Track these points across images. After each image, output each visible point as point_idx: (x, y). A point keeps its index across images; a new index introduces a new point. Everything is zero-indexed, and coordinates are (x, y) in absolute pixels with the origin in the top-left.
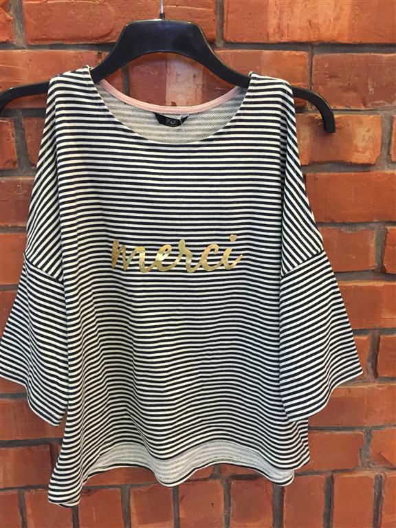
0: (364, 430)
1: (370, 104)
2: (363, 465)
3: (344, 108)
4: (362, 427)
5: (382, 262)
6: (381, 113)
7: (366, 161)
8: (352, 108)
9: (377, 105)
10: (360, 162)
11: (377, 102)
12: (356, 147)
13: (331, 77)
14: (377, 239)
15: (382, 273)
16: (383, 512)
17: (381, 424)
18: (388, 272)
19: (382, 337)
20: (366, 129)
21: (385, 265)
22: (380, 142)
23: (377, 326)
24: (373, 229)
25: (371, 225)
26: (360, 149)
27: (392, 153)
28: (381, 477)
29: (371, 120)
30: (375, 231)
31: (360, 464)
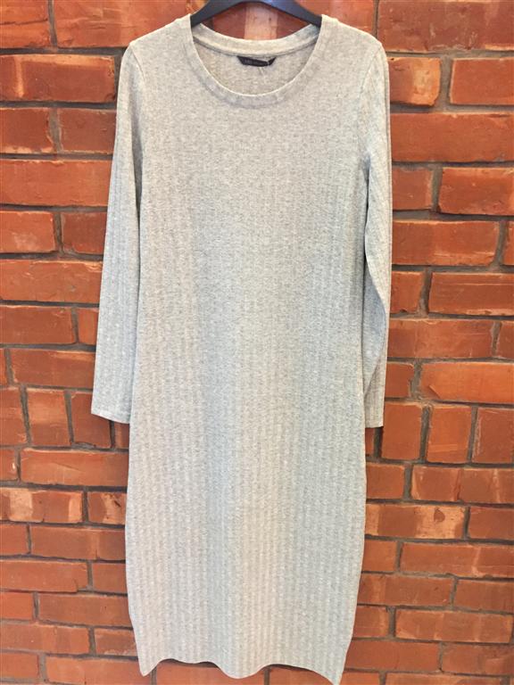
0: (414, 363)
1: (431, 48)
2: (412, 396)
3: (408, 51)
4: (413, 359)
5: (437, 201)
6: (442, 57)
7: (425, 103)
8: (415, 51)
9: (439, 48)
10: (419, 103)
11: (438, 46)
12: (416, 89)
13: (395, 21)
14: (434, 179)
15: (437, 212)
16: (430, 442)
17: (430, 357)
18: (443, 211)
19: (434, 274)
20: (425, 71)
21: (440, 204)
22: (438, 84)
23: (430, 263)
24: (431, 170)
25: (429, 166)
26: (420, 91)
27: (451, 95)
28: (429, 408)
29: (431, 62)
30: (432, 172)
31: (410, 395)
